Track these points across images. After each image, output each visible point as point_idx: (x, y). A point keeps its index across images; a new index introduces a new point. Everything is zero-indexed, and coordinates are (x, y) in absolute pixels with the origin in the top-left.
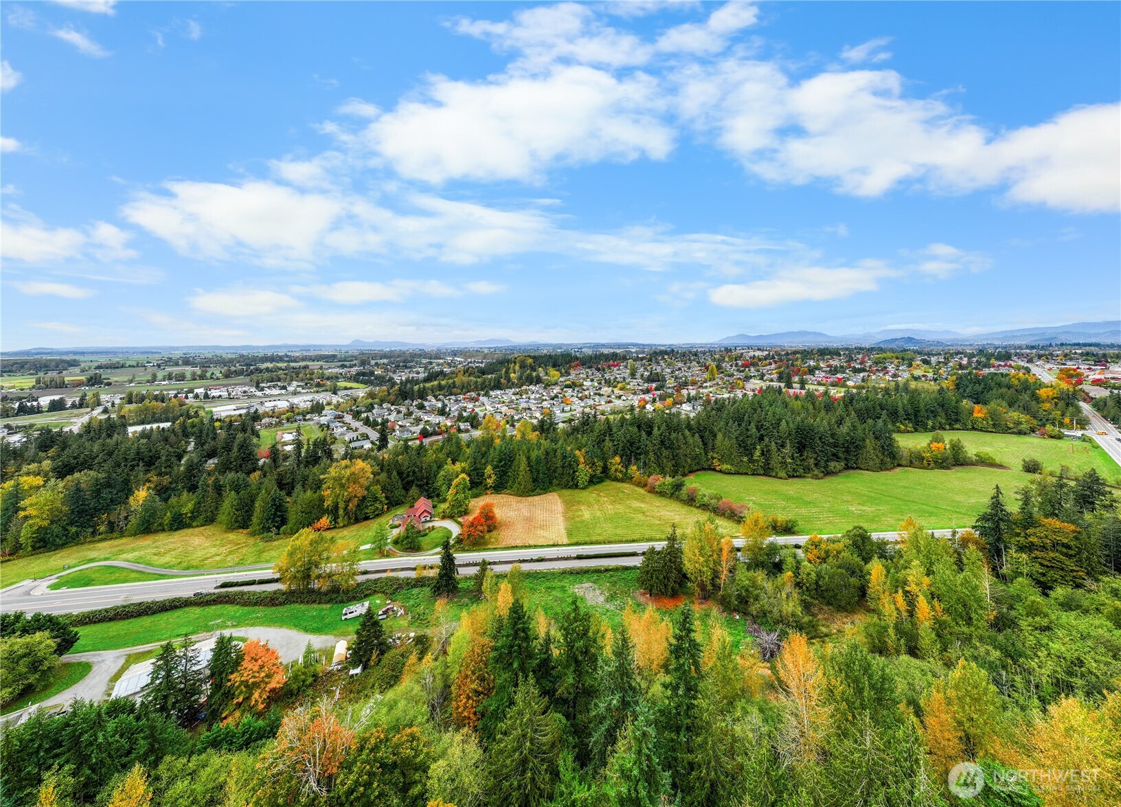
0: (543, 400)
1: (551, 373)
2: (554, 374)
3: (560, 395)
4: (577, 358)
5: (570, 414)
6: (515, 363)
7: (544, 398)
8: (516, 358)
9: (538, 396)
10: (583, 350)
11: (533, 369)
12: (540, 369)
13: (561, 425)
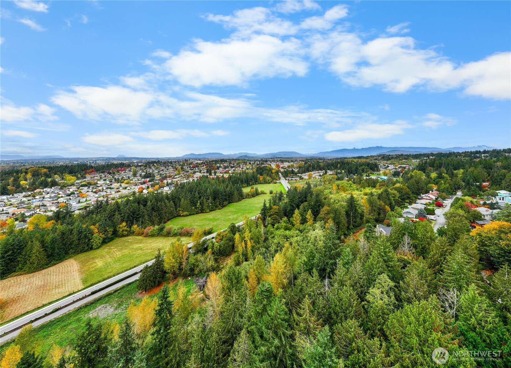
0: (59, 198)
1: (67, 178)
2: (70, 178)
3: (76, 193)
5: (86, 203)
6: (26, 173)
7: (60, 196)
8: (27, 169)
9: (53, 195)
10: (97, 162)
11: (48, 176)
12: (56, 176)
13: (77, 212)
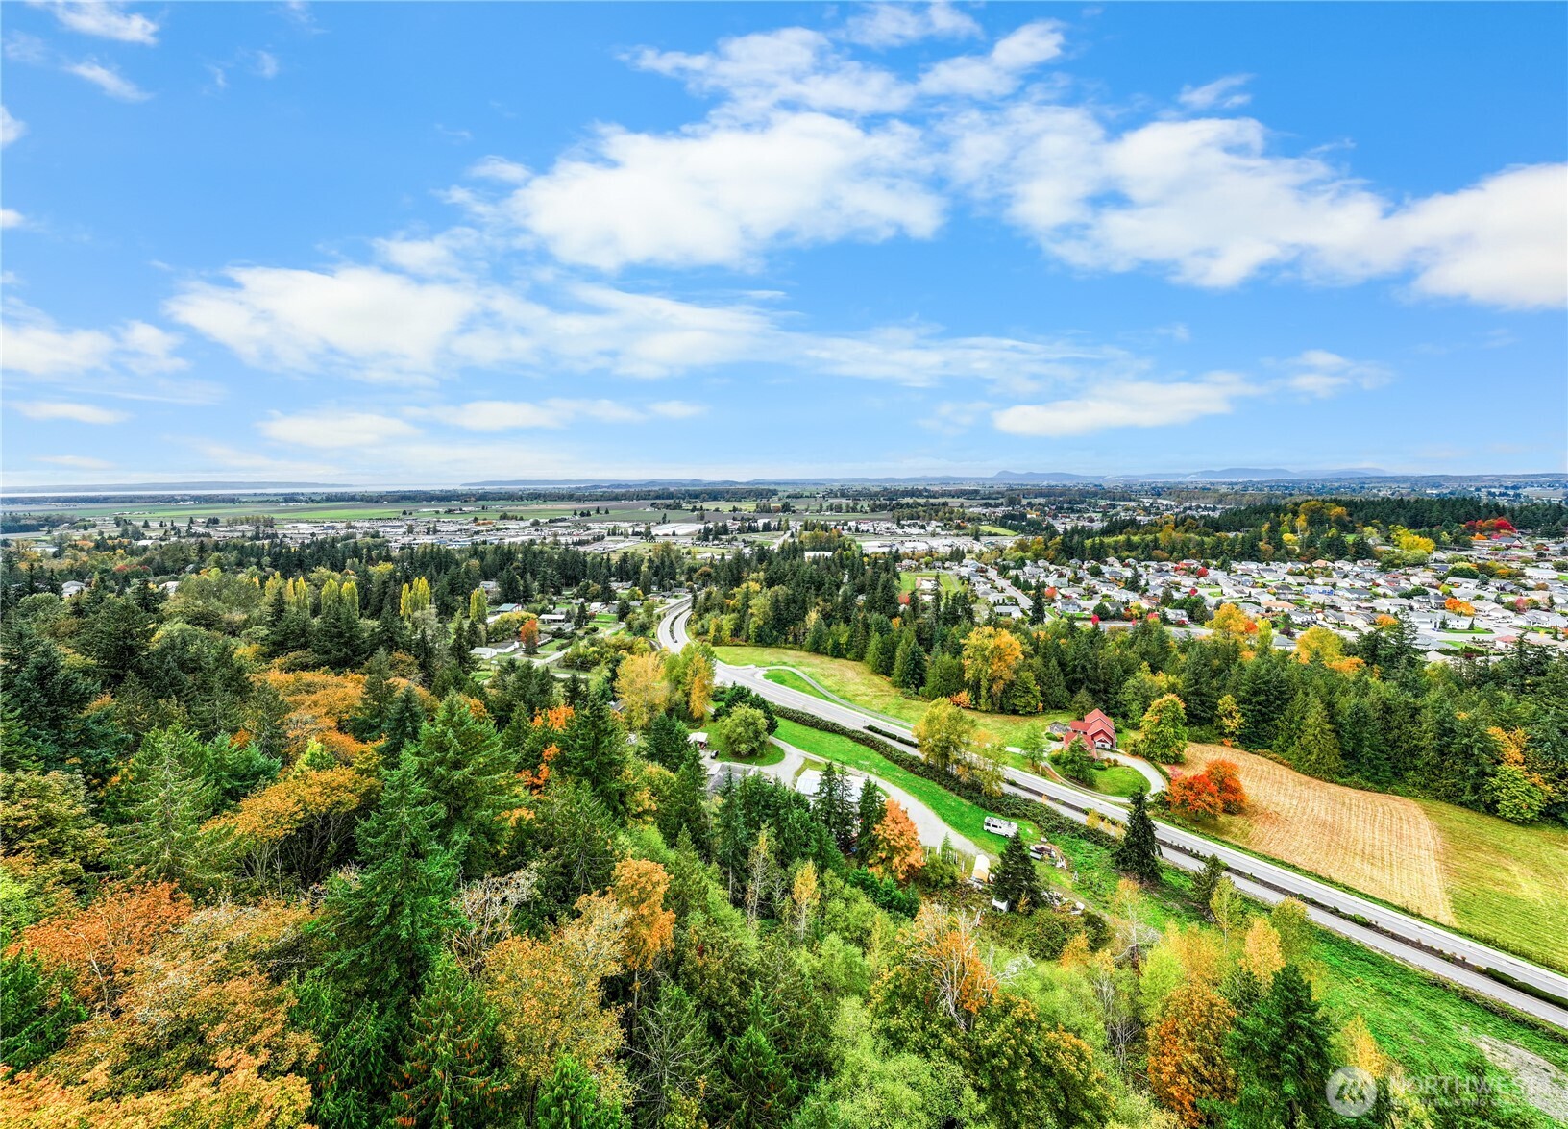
0: (1376, 595)
1: (1404, 539)
2: (1411, 542)
3: (1432, 592)
4: (1500, 511)
5: (1469, 636)
6: (1295, 514)
7: (1380, 590)
9: (1358, 584)
10: (1524, 492)
11: (1346, 527)
12: (1368, 529)
13: (1435, 659)
